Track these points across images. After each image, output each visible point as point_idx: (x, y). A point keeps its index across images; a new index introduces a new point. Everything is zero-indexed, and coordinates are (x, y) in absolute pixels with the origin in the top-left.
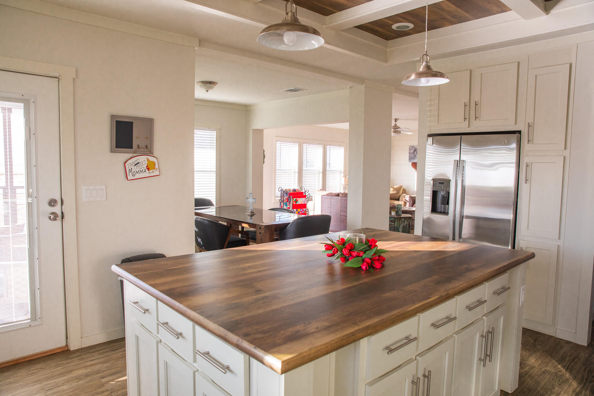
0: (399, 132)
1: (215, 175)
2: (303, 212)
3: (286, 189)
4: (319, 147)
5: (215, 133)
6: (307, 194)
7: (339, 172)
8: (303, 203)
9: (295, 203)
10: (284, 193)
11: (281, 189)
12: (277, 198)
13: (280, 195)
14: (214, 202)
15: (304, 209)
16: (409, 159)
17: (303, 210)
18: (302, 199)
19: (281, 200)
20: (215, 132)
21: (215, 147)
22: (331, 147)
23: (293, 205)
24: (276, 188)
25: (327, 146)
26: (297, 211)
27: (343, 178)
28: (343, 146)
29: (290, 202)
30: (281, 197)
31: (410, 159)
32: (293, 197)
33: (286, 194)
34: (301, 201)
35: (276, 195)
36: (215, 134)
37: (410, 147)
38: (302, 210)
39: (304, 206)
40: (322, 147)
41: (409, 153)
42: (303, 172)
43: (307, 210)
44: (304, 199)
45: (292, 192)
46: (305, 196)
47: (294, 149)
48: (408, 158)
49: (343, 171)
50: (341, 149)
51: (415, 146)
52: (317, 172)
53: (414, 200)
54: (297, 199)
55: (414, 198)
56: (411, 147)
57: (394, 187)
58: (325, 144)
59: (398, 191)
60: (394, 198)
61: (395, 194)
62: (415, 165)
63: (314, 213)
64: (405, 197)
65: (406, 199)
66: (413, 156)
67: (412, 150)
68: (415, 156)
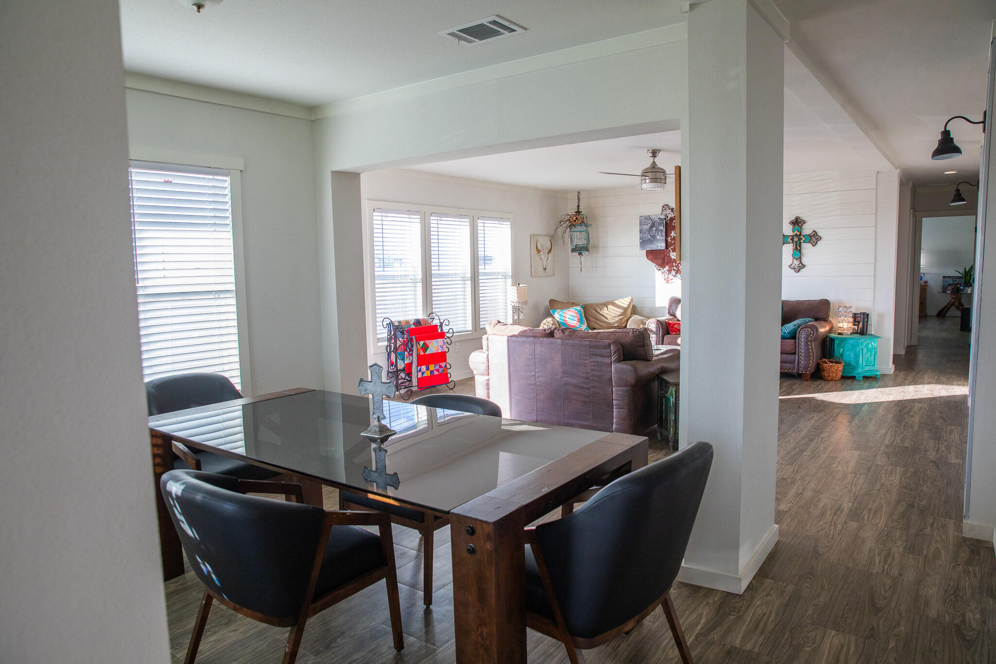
1: (233, 301)
2: (441, 370)
3: (399, 322)
4: (462, 223)
5: (226, 182)
6: (445, 329)
7: (501, 277)
8: (440, 351)
9: (422, 353)
10: (396, 329)
11: (388, 321)
12: (379, 344)
13: (386, 335)
14: (237, 382)
15: (443, 364)
16: (641, 243)
17: (441, 367)
18: (438, 343)
19: (390, 346)
20: (228, 179)
21: (229, 221)
22: (485, 222)
23: (419, 356)
24: (378, 320)
25: (479, 221)
26: (428, 369)
27: (515, 288)
28: (507, 219)
29: (411, 350)
30: (389, 340)
31: (643, 243)
32: (418, 340)
33: (402, 333)
34: (435, 346)
35: (379, 336)
36: (227, 184)
37: (642, 218)
38: (437, 367)
39: (441, 357)
40: (468, 224)
41: (641, 231)
42: (433, 280)
43: (448, 366)
44: (440, 341)
45: (413, 326)
46: (442, 335)
47: (412, 227)
48: (637, 241)
49: (511, 274)
50: (504, 226)
51: (653, 216)
52: (460, 279)
53: (664, 327)
54: (427, 342)
55: (664, 324)
56: (644, 219)
57: (615, 302)
58: (473, 217)
59: (626, 310)
60: (616, 325)
61: (619, 316)
62: (653, 255)
63: (488, 380)
64: (647, 322)
65: (649, 327)
66: (649, 236)
67: (647, 225)
68: (654, 237)
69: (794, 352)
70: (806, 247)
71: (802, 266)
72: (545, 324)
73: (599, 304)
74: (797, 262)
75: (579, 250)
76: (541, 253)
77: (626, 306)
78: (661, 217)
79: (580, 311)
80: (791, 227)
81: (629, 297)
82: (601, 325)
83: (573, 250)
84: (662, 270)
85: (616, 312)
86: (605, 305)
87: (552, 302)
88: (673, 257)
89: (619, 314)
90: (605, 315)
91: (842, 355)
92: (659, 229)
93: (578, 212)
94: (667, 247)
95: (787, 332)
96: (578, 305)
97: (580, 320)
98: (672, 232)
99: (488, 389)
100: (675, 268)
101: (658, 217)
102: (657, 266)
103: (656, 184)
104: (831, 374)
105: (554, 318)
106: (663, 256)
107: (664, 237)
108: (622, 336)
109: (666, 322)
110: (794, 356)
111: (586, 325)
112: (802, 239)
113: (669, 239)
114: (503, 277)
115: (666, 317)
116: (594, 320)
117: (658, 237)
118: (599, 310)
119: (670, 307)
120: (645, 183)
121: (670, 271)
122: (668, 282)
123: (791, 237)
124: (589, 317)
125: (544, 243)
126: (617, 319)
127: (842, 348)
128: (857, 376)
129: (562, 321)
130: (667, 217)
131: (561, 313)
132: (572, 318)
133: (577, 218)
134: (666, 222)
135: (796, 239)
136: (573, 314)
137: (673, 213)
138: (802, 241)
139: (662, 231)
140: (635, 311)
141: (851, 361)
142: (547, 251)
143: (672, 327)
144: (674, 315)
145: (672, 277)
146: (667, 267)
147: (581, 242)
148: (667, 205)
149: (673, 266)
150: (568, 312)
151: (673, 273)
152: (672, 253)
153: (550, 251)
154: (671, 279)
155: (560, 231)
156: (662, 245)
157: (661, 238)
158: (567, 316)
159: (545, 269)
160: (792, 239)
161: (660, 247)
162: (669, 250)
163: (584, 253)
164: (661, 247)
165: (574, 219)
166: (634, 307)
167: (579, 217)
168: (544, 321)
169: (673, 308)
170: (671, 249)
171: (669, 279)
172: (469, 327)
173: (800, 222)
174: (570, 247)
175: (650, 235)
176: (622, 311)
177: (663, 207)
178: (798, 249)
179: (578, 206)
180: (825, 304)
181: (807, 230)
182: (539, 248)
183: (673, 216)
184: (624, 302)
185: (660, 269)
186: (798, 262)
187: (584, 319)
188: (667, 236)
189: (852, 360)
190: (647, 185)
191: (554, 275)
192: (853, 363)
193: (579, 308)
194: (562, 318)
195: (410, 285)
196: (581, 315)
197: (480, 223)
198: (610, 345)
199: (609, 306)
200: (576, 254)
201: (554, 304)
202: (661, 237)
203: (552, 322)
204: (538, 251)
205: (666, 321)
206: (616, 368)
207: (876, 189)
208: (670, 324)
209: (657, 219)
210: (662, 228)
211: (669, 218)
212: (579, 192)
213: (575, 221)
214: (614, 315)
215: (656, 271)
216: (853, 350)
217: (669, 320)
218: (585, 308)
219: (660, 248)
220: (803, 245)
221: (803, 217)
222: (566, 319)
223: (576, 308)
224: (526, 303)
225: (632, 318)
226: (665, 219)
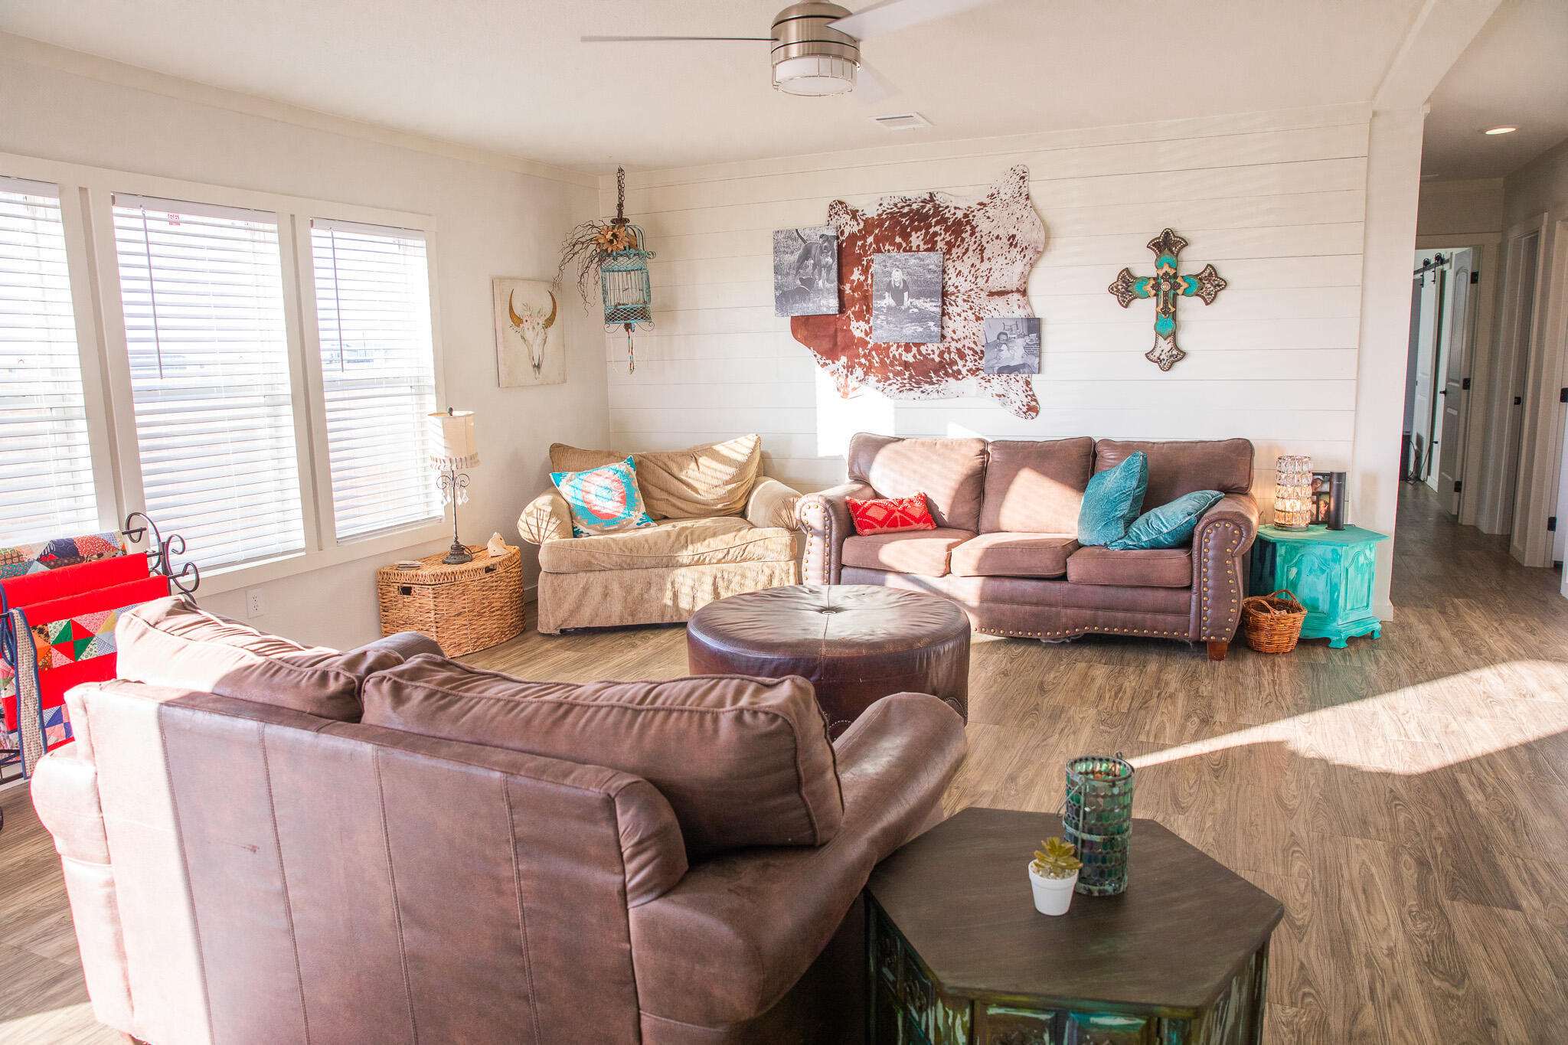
0: (849, 53)
7: (408, 390)
9: (57, 661)
16: (778, 299)
22: (338, 235)
25: (314, 232)
27: (437, 421)
28: (419, 233)
31: (784, 297)
32: (36, 621)
37: (781, 236)
40: (274, 236)
41: (777, 270)
42: (139, 408)
45: (39, 568)
46: (161, 586)
48: (769, 294)
49: (434, 383)
50: (410, 250)
51: (807, 232)
52: (262, 400)
53: (843, 516)
54: (83, 620)
55: (843, 507)
56: (785, 240)
57: (715, 447)
58: (292, 216)
59: (742, 467)
60: (720, 506)
61: (727, 483)
62: (809, 329)
63: (111, 883)
64: (798, 505)
65: (804, 518)
66: (798, 282)
67: (792, 253)
68: (809, 282)
69: (1187, 584)
70: (1190, 307)
71: (1178, 355)
72: (530, 514)
73: (676, 454)
74: (1165, 345)
75: (626, 316)
76: (525, 325)
77: (742, 459)
78: (826, 232)
79: (626, 475)
80: (1152, 256)
81: (750, 436)
82: (678, 508)
83: (611, 318)
84: (832, 367)
85: (719, 475)
86: (693, 455)
87: (557, 450)
88: (858, 334)
89: (727, 478)
90: (690, 481)
91: (1294, 584)
92: (823, 262)
93: (620, 221)
94: (842, 308)
95: (1165, 530)
96: (622, 459)
97: (625, 500)
98: (855, 269)
99: (115, 919)
100: (863, 361)
101: (819, 233)
102: (819, 356)
103: (825, 62)
104: (1276, 638)
105: (559, 493)
106: (832, 331)
107: (836, 283)
108: (681, 736)
109: (847, 503)
110: (1184, 595)
111: (643, 509)
112: (1179, 286)
113: (847, 288)
114: (413, 391)
115: (843, 488)
116: (665, 496)
117: (820, 283)
118: (675, 470)
119: (853, 460)
120: (787, 58)
121: (850, 368)
122: (845, 395)
123: (1152, 282)
124: (651, 488)
125: (534, 300)
126: (722, 491)
127: (1296, 565)
128: (1334, 638)
129: (580, 503)
130: (842, 233)
131: (576, 482)
132: (605, 493)
133: (615, 235)
134: (839, 246)
135: (1165, 286)
136: (607, 483)
137: (855, 223)
138: (1180, 291)
139: (829, 268)
140: (765, 466)
141: (1317, 600)
142: (542, 321)
143: (863, 514)
144: (862, 480)
145: (855, 384)
146: (844, 359)
147: (631, 298)
148: (841, 203)
149: (858, 356)
150: (595, 479)
151: (859, 372)
152: (854, 324)
153: (550, 321)
154: (854, 389)
155: (575, 267)
156: (829, 304)
157: (828, 285)
158: (593, 489)
159: (538, 367)
160: (1156, 287)
161: (825, 309)
162: (849, 317)
163: (638, 325)
164: (828, 308)
165: (609, 236)
166: (764, 458)
167: (621, 233)
168: (530, 508)
169: (862, 460)
170: (853, 313)
171: (850, 389)
172: (297, 538)
173: (1176, 243)
174: (600, 311)
175: (801, 280)
176: (732, 470)
177: (832, 207)
178: (1169, 312)
179: (620, 206)
180: (1242, 450)
181: (1192, 263)
182: (518, 311)
183: (856, 229)
184: (739, 448)
185: (825, 364)
186: (1170, 346)
187: (638, 495)
188: (841, 279)
189: (1321, 597)
190: (797, 68)
191: (565, 381)
192: (1324, 605)
193: (623, 466)
194: (580, 495)
195: (48, 426)
196: (628, 485)
197: (319, 238)
198: (609, 803)
199: (701, 460)
200: (618, 327)
201: (561, 457)
202: (826, 283)
203: (549, 509)
204: (517, 320)
205: (848, 498)
206: (650, 925)
207: (1369, 157)
208: (856, 507)
209: (815, 239)
210: (830, 260)
211: (846, 234)
212: (621, 170)
213: (611, 242)
214: (716, 482)
215: (818, 368)
216: (1323, 571)
217: (852, 494)
218: (640, 466)
219: (824, 311)
220: (1182, 301)
221: (1182, 230)
222: (591, 497)
223: (616, 466)
224: (472, 460)
225: (760, 487)
226: (838, 238)
